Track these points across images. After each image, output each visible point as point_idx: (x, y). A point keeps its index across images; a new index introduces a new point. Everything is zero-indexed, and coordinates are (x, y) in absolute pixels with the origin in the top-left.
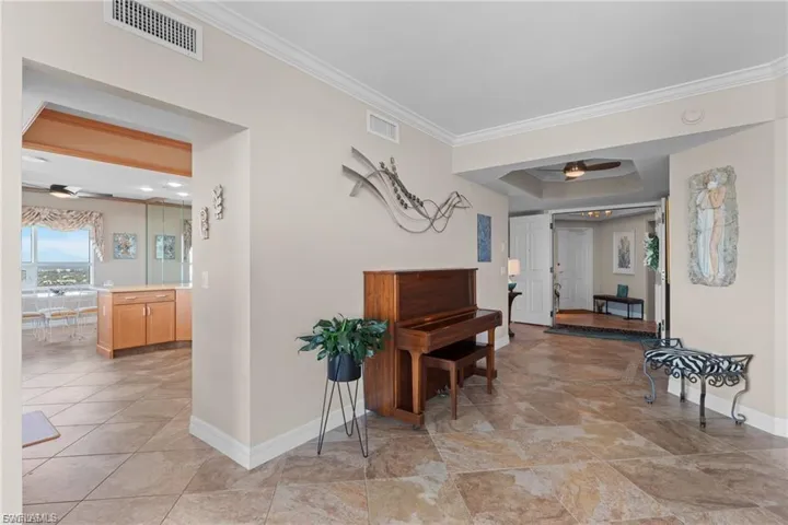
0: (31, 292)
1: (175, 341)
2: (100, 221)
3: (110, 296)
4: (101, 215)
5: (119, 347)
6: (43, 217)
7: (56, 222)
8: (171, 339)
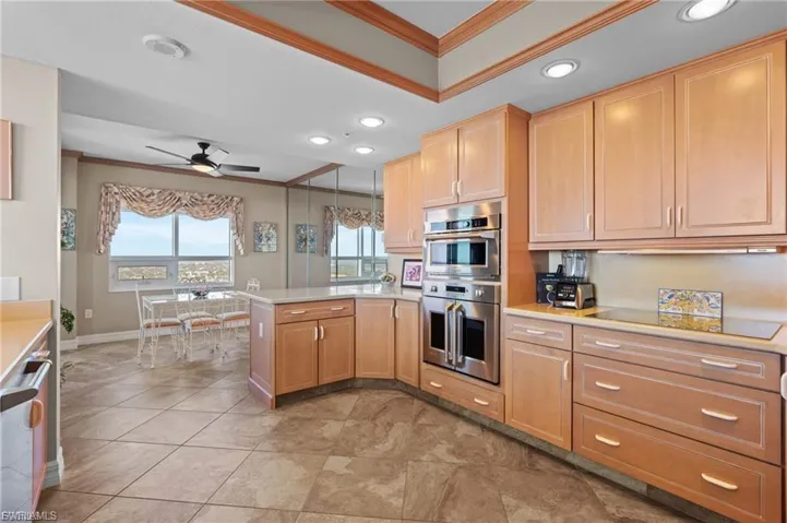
0: (169, 292)
1: (354, 379)
2: (241, 206)
3: (271, 309)
4: (242, 200)
5: (285, 390)
6: (184, 202)
7: (196, 208)
8: (348, 375)
